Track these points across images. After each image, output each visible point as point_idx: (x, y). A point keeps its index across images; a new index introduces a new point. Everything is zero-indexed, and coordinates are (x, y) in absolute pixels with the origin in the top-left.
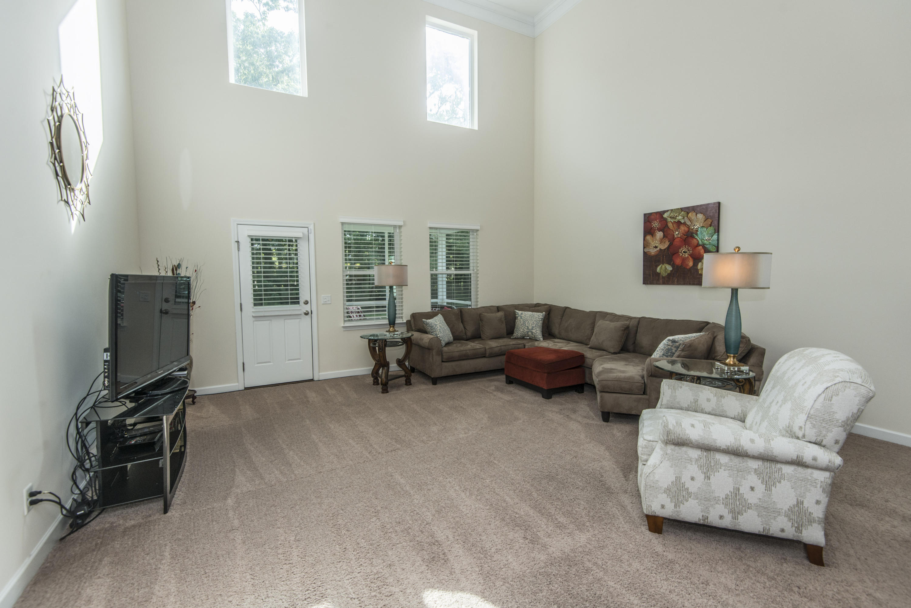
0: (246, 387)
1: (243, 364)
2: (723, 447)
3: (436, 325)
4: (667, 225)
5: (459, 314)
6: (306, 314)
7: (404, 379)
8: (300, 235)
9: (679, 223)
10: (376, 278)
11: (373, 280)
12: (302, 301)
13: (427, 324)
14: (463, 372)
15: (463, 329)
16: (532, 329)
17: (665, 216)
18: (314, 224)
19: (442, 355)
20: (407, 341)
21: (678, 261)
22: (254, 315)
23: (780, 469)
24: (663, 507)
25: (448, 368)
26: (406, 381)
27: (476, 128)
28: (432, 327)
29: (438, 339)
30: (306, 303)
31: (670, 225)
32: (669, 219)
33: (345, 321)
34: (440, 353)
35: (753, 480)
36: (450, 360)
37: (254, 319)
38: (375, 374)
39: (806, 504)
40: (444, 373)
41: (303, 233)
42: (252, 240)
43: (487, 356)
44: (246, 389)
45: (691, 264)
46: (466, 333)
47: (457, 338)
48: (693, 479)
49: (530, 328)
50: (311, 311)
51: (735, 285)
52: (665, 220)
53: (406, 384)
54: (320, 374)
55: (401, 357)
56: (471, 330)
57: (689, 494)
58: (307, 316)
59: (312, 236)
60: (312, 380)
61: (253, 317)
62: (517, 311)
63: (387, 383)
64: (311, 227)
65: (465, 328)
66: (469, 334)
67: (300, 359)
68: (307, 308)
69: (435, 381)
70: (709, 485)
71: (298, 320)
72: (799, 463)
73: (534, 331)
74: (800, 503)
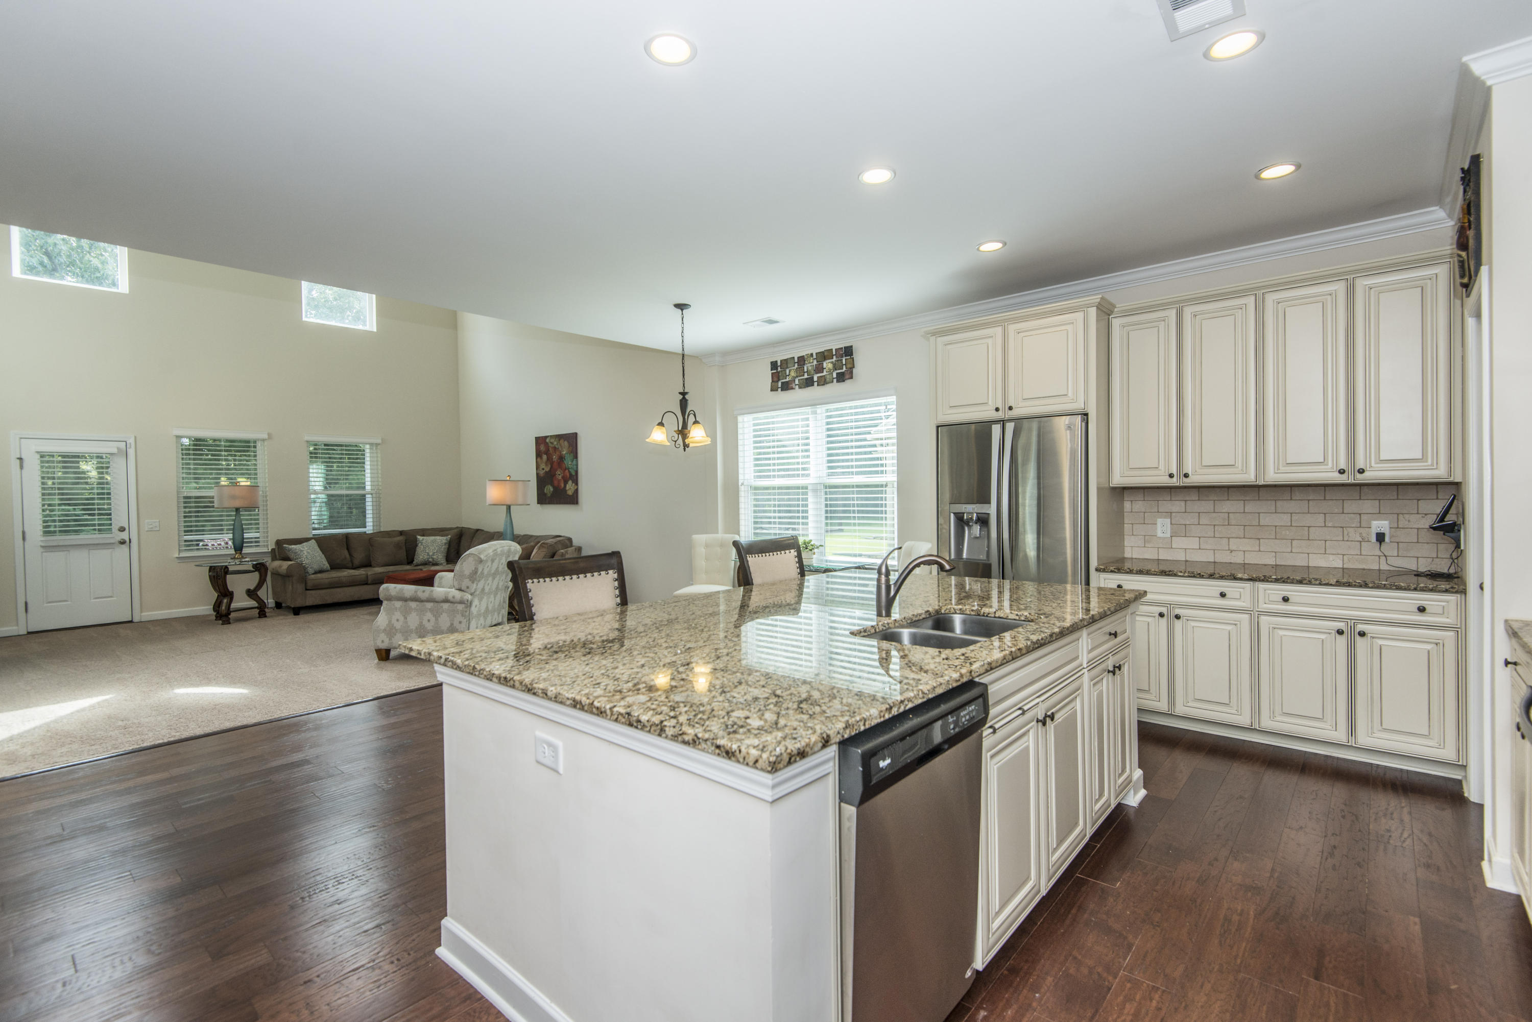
0: (29, 631)
1: (26, 604)
2: (408, 597)
3: (302, 551)
4: (549, 450)
5: (345, 540)
6: (123, 542)
7: (258, 611)
8: (115, 451)
9: (555, 448)
10: (215, 500)
11: (213, 502)
12: (115, 527)
13: (290, 550)
14: (335, 600)
15: (348, 556)
16: (433, 555)
17: (548, 440)
18: (135, 437)
19: (306, 584)
20: (260, 568)
21: (556, 483)
22: (43, 544)
23: (442, 607)
24: (383, 641)
25: (313, 598)
26: (259, 613)
27: (375, 330)
28: (296, 553)
29: (302, 567)
30: (122, 529)
31: (550, 449)
32: (550, 445)
33: (180, 551)
34: (303, 579)
35: (429, 615)
36: (317, 587)
37: (42, 550)
38: (217, 606)
39: (455, 625)
40: (309, 602)
41: (118, 448)
42: (42, 457)
43: (369, 582)
44: (29, 633)
45: (562, 485)
46: (352, 561)
47: (335, 566)
48: (398, 620)
49: (431, 554)
50: (130, 540)
51: (509, 503)
52: (547, 443)
53: (260, 617)
54: (143, 614)
55: (252, 588)
56: (359, 557)
57: (396, 630)
58: (123, 546)
59: (131, 452)
60: (131, 622)
61: (42, 547)
62: (419, 537)
63: (230, 614)
64: (131, 441)
65: (350, 555)
66: (357, 562)
67: (111, 597)
68: (124, 536)
69: (297, 611)
70: (406, 623)
71: (110, 550)
72: (446, 601)
73: (434, 557)
74: (452, 624)
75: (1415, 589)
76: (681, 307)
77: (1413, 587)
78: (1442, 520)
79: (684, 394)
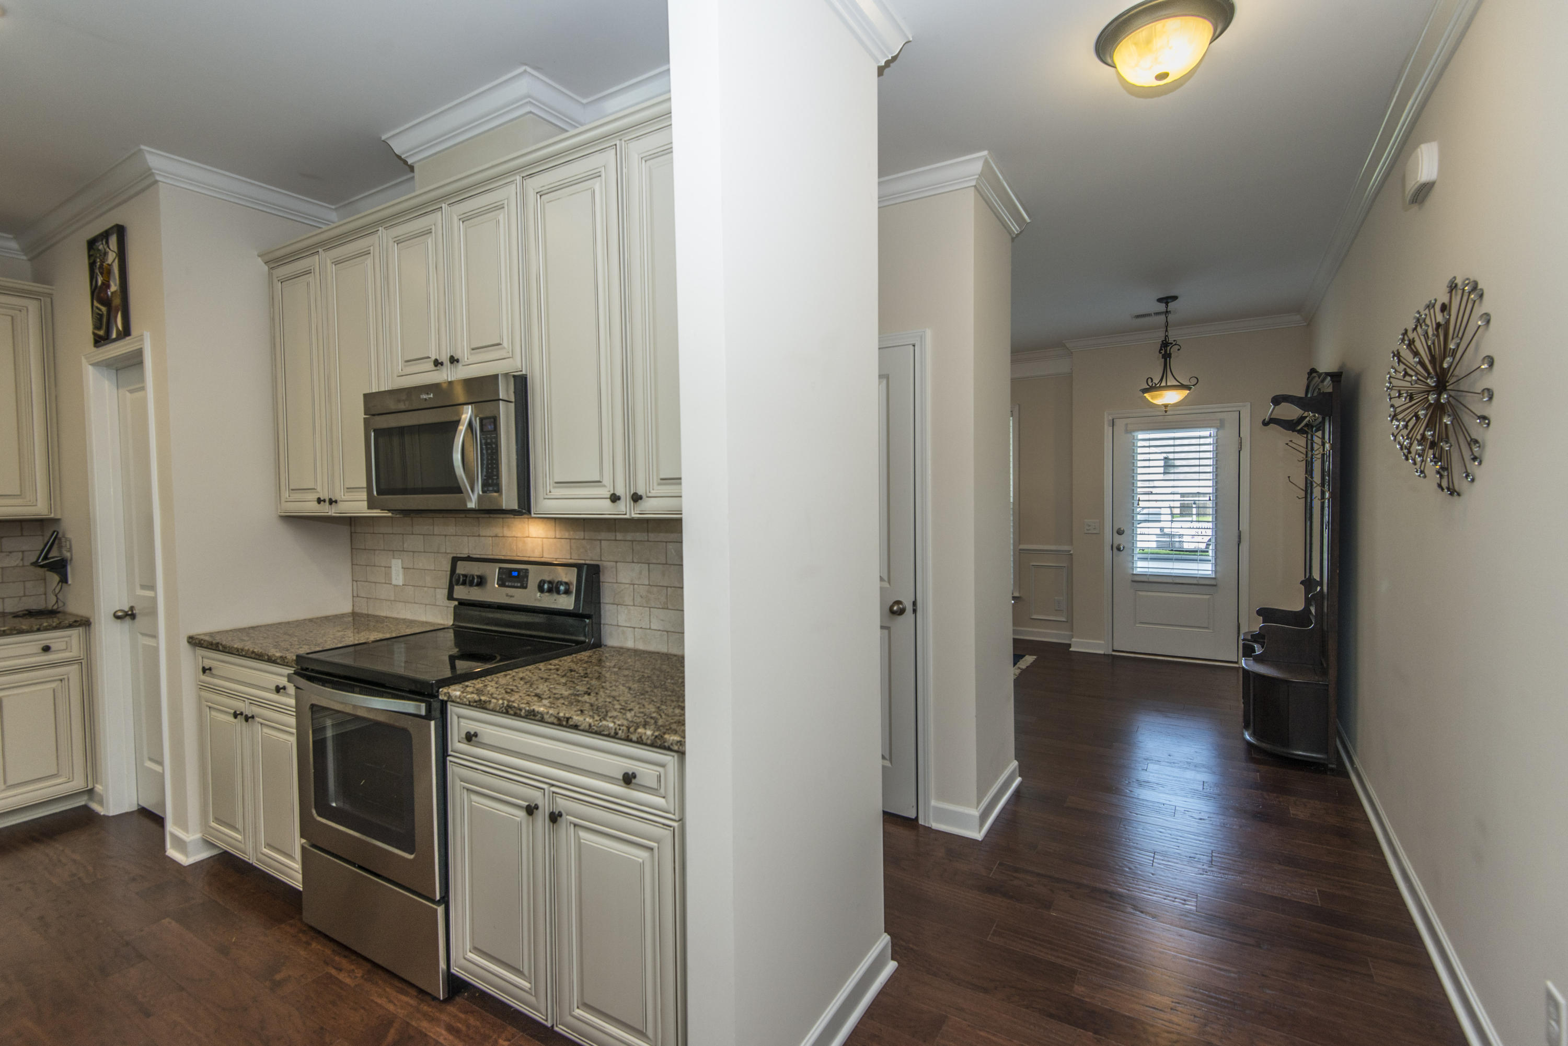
75: (39, 630)
77: (35, 628)
78: (46, 558)
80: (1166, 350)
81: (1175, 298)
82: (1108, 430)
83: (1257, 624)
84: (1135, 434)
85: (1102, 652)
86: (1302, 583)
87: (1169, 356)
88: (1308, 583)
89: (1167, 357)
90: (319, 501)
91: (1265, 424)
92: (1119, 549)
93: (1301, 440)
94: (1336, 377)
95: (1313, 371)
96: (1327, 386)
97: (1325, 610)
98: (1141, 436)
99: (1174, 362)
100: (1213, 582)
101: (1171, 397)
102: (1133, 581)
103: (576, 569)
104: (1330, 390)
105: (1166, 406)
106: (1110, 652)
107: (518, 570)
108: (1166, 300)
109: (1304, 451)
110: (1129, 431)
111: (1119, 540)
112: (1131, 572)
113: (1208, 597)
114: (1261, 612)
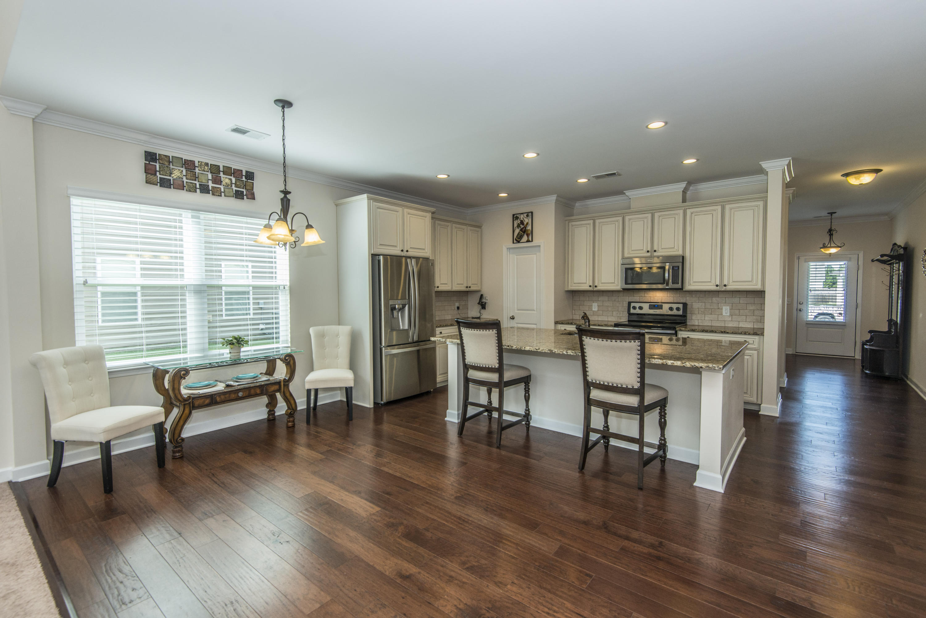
76: (285, 104)
79: (286, 193)
80: (831, 232)
81: (835, 213)
82: (796, 261)
83: (868, 337)
84: (809, 263)
85: (791, 353)
86: (887, 321)
87: (832, 235)
88: (890, 321)
89: (831, 235)
90: (590, 286)
91: (873, 261)
92: (800, 310)
93: (888, 267)
94: (905, 248)
95: (895, 244)
96: (902, 251)
97: (898, 331)
98: (811, 264)
99: (834, 237)
100: (843, 324)
101: (833, 251)
102: (806, 324)
103: (682, 305)
104: (902, 252)
105: (830, 254)
106: (795, 353)
107: (658, 305)
108: (832, 214)
109: (889, 272)
110: (807, 261)
111: (800, 307)
112: (805, 320)
113: (841, 330)
114: (870, 332)
